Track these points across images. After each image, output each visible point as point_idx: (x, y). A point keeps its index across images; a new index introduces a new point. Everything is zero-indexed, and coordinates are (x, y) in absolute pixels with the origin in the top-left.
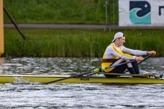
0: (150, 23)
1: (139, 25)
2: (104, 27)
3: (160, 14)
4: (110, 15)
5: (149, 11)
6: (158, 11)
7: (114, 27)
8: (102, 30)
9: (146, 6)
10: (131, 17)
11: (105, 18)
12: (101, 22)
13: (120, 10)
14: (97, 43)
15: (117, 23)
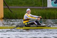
1: (55, 7)
2: (42, 8)
4: (44, 3)
7: (45, 8)
10: (52, 4)
11: (42, 4)
12: (41, 6)
13: (48, 1)
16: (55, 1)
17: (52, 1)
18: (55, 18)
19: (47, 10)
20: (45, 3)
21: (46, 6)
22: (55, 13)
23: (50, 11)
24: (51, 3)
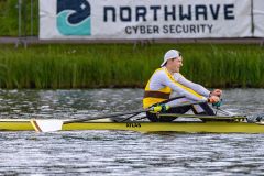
0: (90, 35)
1: (71, 37)
2: (17, 41)
3: (105, 19)
4: (25, 21)
5: (89, 14)
6: (102, 14)
7: (32, 40)
8: (14, 45)
9: (83, 6)
11: (17, 28)
12: (11, 33)
13: (41, 13)
14: (5, 66)
15: (36, 34)
16: (72, 12)
17: (58, 11)
18: (74, 85)
19: (40, 49)
20: (29, 22)
21: (34, 35)
22: (70, 65)
23: (50, 55)
24: (55, 21)
